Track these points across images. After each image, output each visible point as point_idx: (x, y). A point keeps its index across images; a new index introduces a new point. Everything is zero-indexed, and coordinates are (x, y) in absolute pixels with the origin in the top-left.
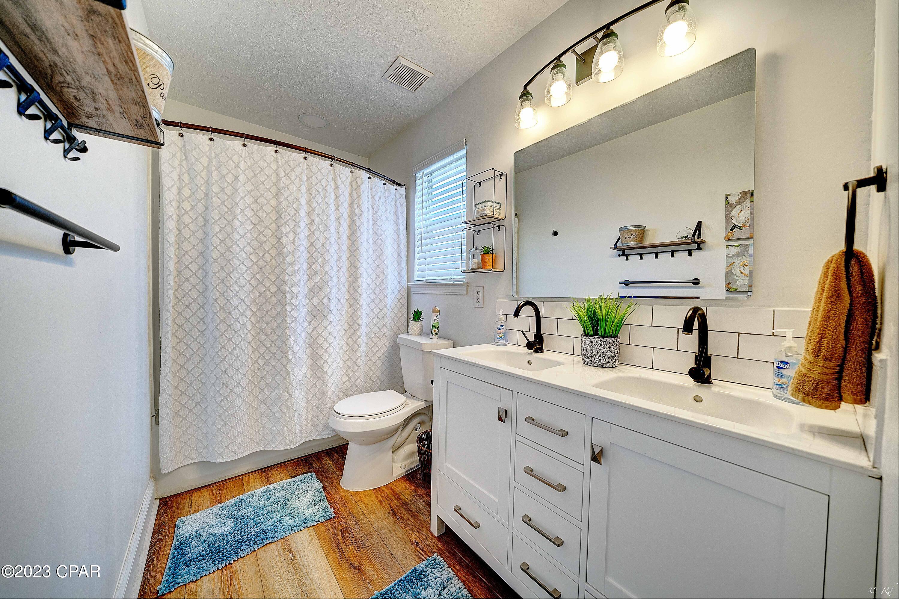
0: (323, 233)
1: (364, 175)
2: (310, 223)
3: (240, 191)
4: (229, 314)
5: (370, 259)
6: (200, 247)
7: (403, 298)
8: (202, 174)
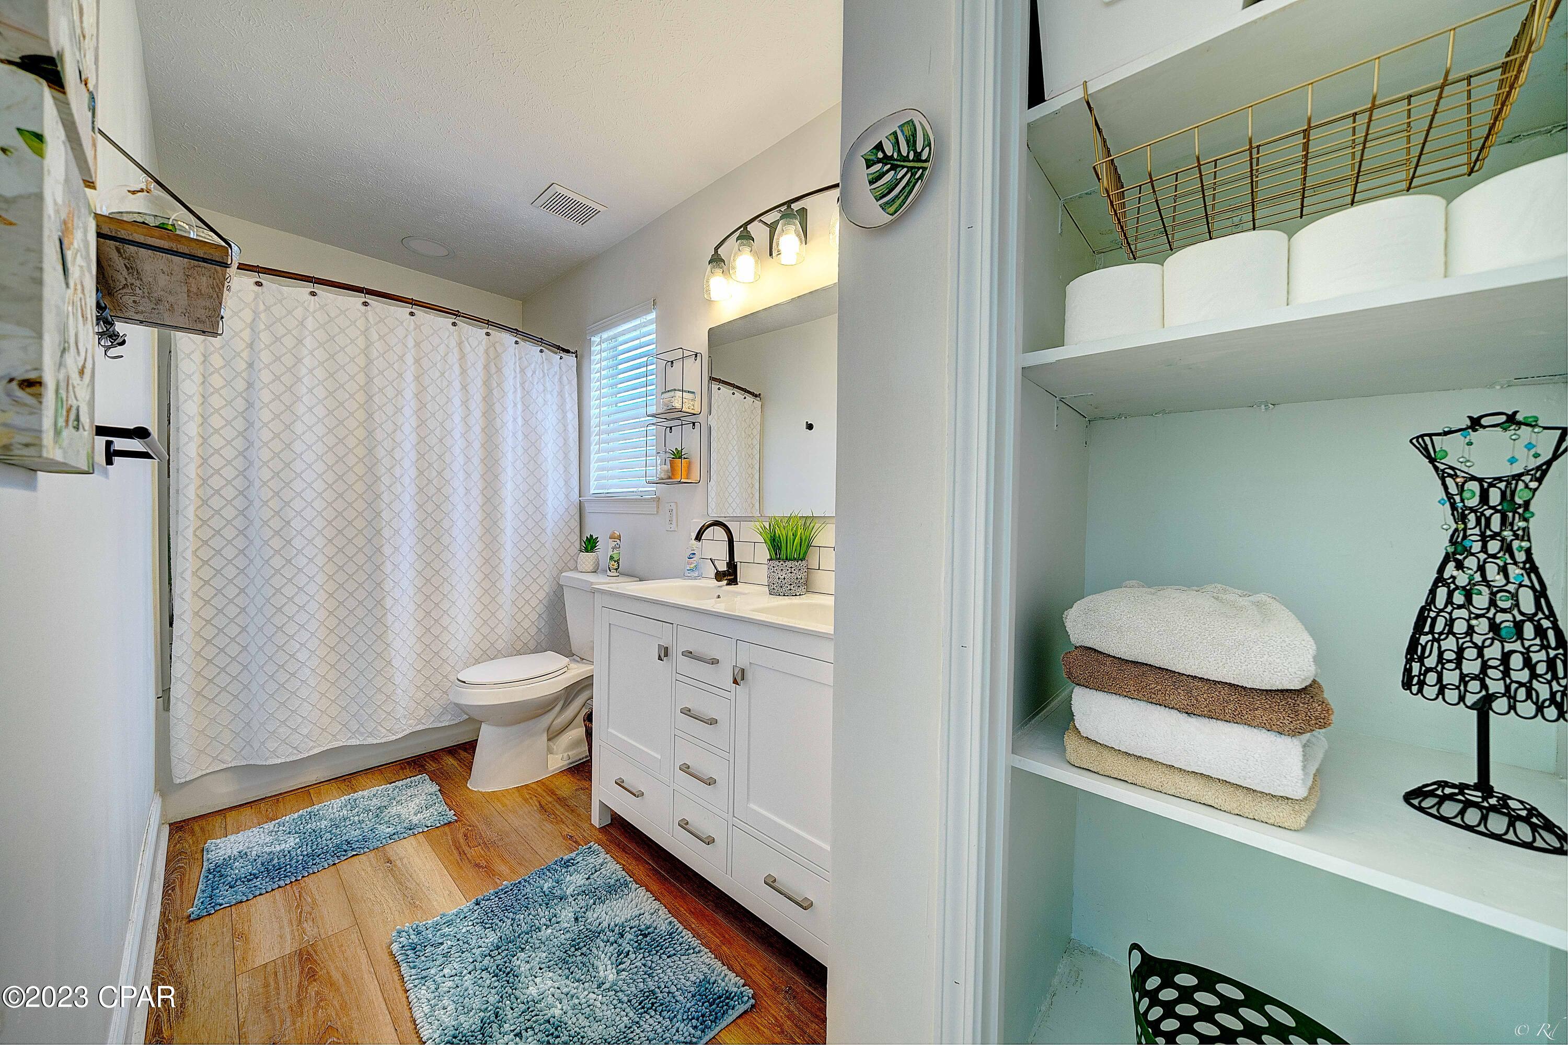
0: (441, 424)
1: (508, 339)
2: (419, 409)
3: (306, 361)
4: (289, 542)
5: (519, 461)
6: (239, 443)
7: (573, 520)
8: (242, 335)
